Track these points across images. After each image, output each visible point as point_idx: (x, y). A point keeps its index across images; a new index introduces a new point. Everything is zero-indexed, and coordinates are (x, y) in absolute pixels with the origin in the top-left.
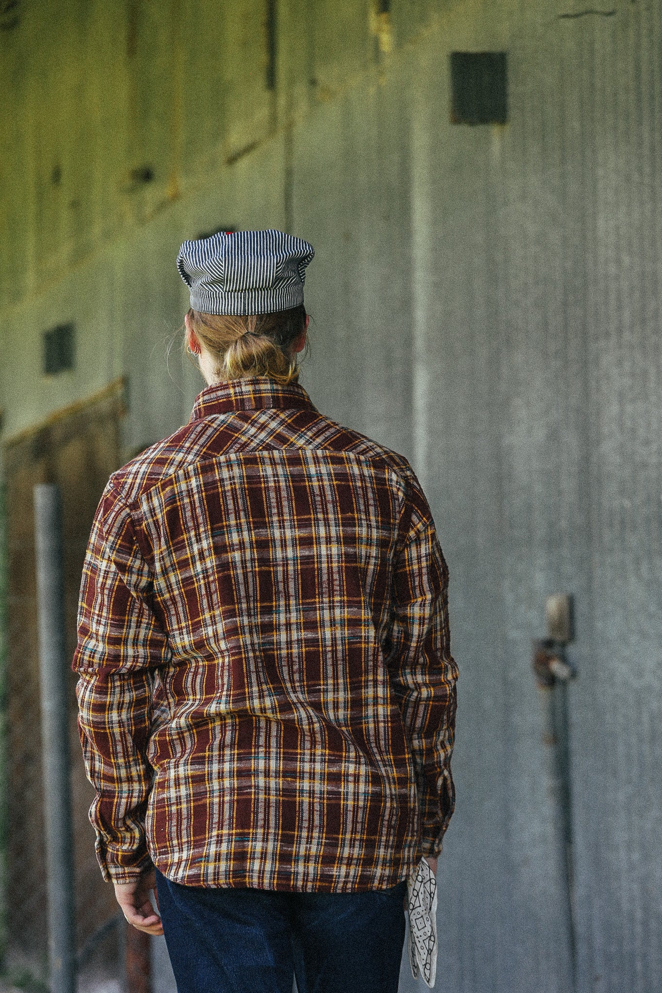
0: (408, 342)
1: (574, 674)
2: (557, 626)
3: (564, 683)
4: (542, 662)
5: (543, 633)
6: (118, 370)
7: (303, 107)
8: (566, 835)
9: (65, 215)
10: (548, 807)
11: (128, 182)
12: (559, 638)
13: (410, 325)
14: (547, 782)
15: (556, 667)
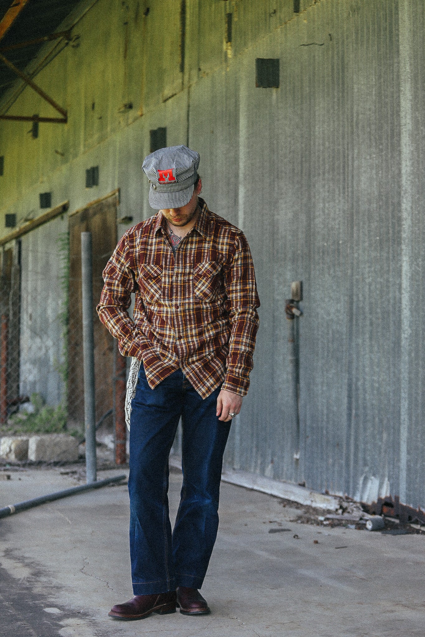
0: (237, 176)
1: (302, 314)
2: (295, 294)
3: (298, 317)
4: (289, 309)
5: (290, 297)
6: (116, 187)
7: (195, 79)
8: (297, 379)
9: (97, 123)
10: (290, 368)
11: (123, 109)
12: (296, 299)
13: (237, 169)
14: (290, 358)
15: (294, 311)
